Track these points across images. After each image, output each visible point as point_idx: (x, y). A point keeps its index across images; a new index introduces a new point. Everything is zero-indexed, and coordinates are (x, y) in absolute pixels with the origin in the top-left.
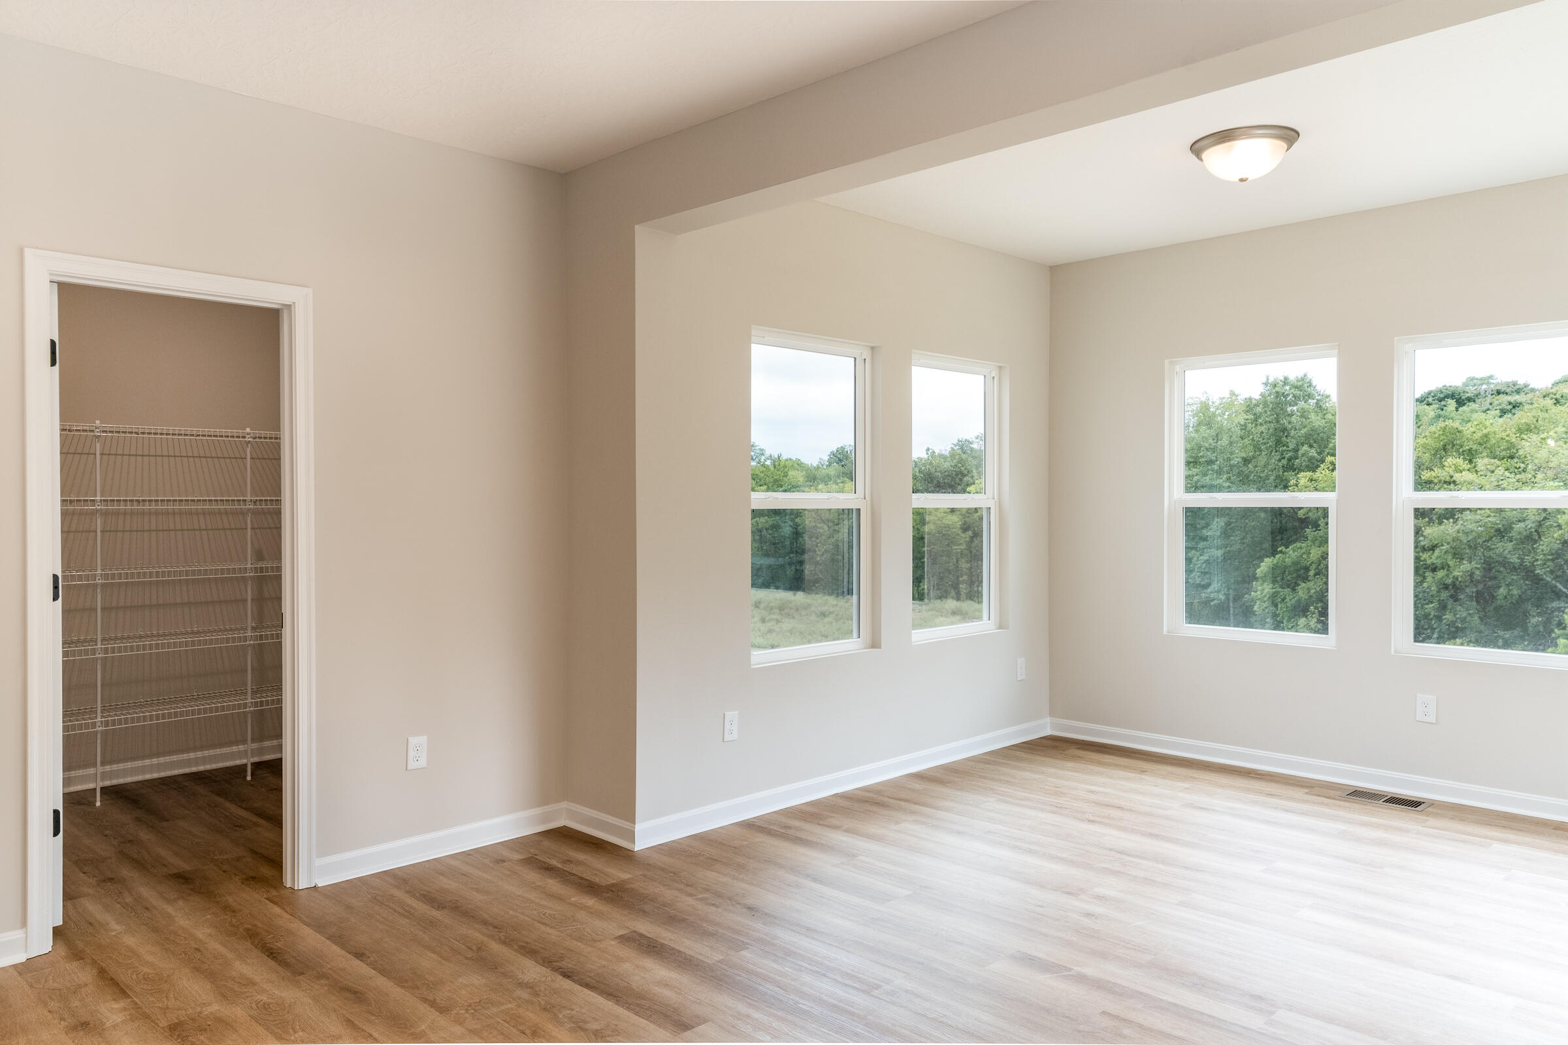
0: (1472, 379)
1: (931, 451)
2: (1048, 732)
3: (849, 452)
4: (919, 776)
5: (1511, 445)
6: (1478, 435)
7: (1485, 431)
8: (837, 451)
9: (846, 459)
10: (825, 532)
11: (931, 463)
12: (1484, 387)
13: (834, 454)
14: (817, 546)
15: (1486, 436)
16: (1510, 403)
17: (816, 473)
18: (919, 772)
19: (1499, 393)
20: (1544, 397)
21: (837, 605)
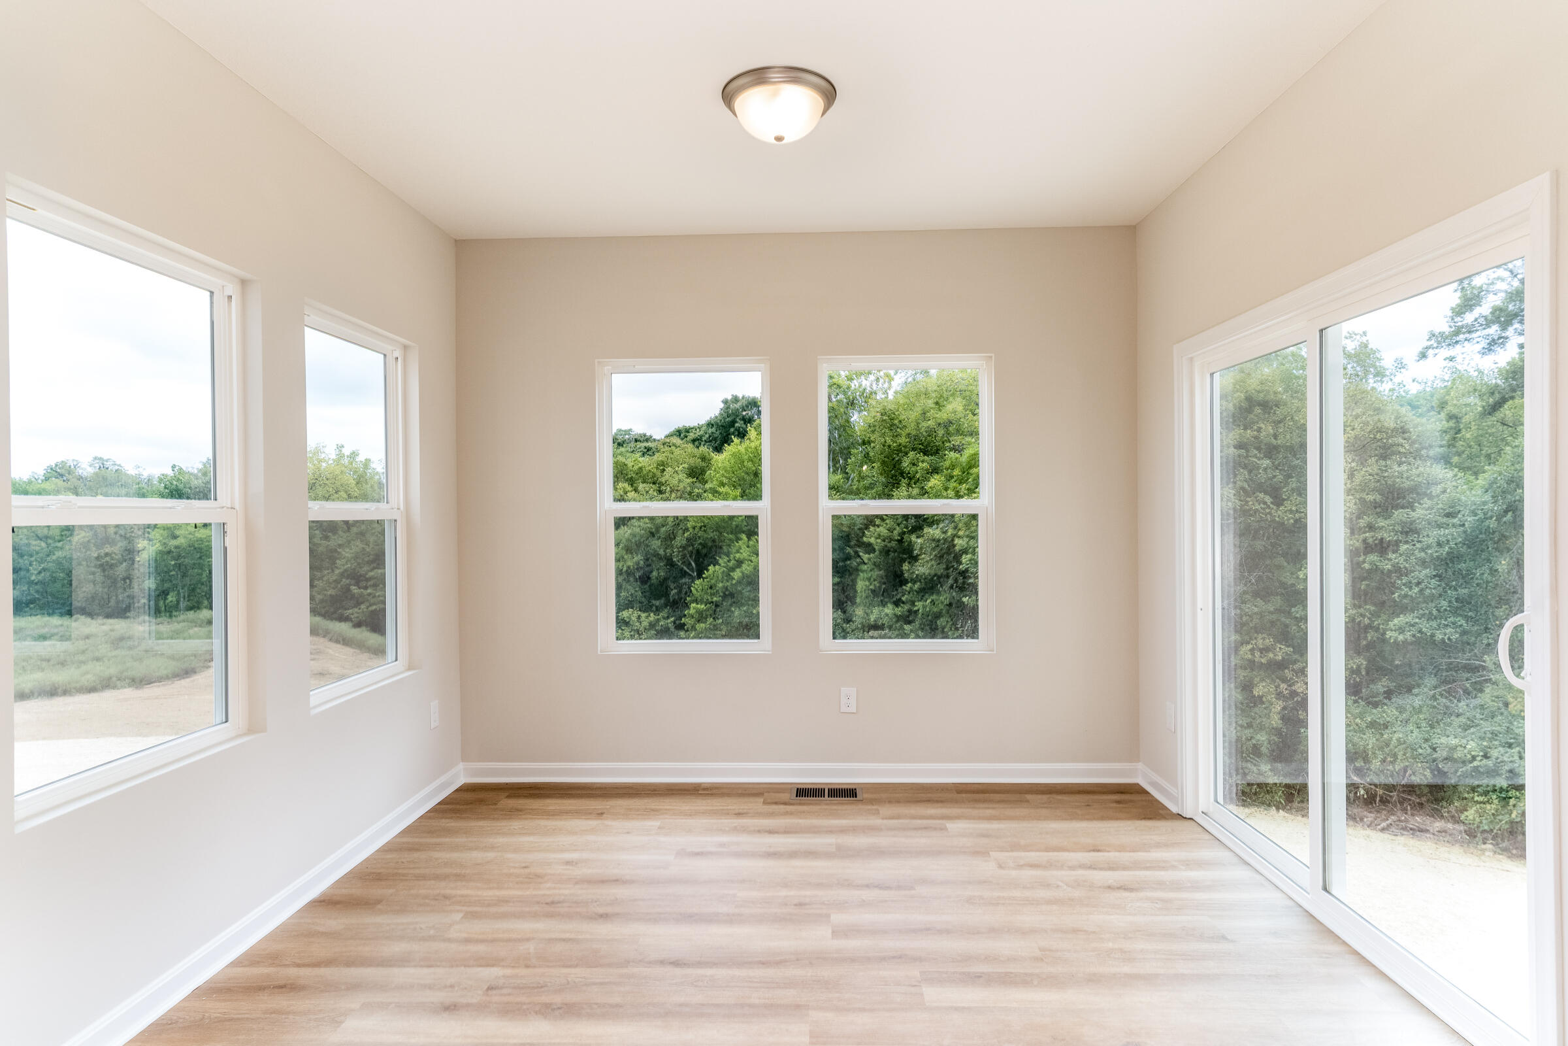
0: (620, 430)
1: (177, 468)
2: (463, 780)
3: (72, 467)
4: (327, 903)
5: (654, 475)
6: (636, 467)
7: (640, 465)
8: (56, 465)
9: (69, 474)
10: (42, 549)
11: (178, 480)
12: (627, 436)
13: (51, 469)
14: (31, 565)
15: (641, 468)
16: (645, 448)
17: (27, 487)
18: (323, 894)
19: (636, 441)
20: (664, 444)
21: (62, 625)
